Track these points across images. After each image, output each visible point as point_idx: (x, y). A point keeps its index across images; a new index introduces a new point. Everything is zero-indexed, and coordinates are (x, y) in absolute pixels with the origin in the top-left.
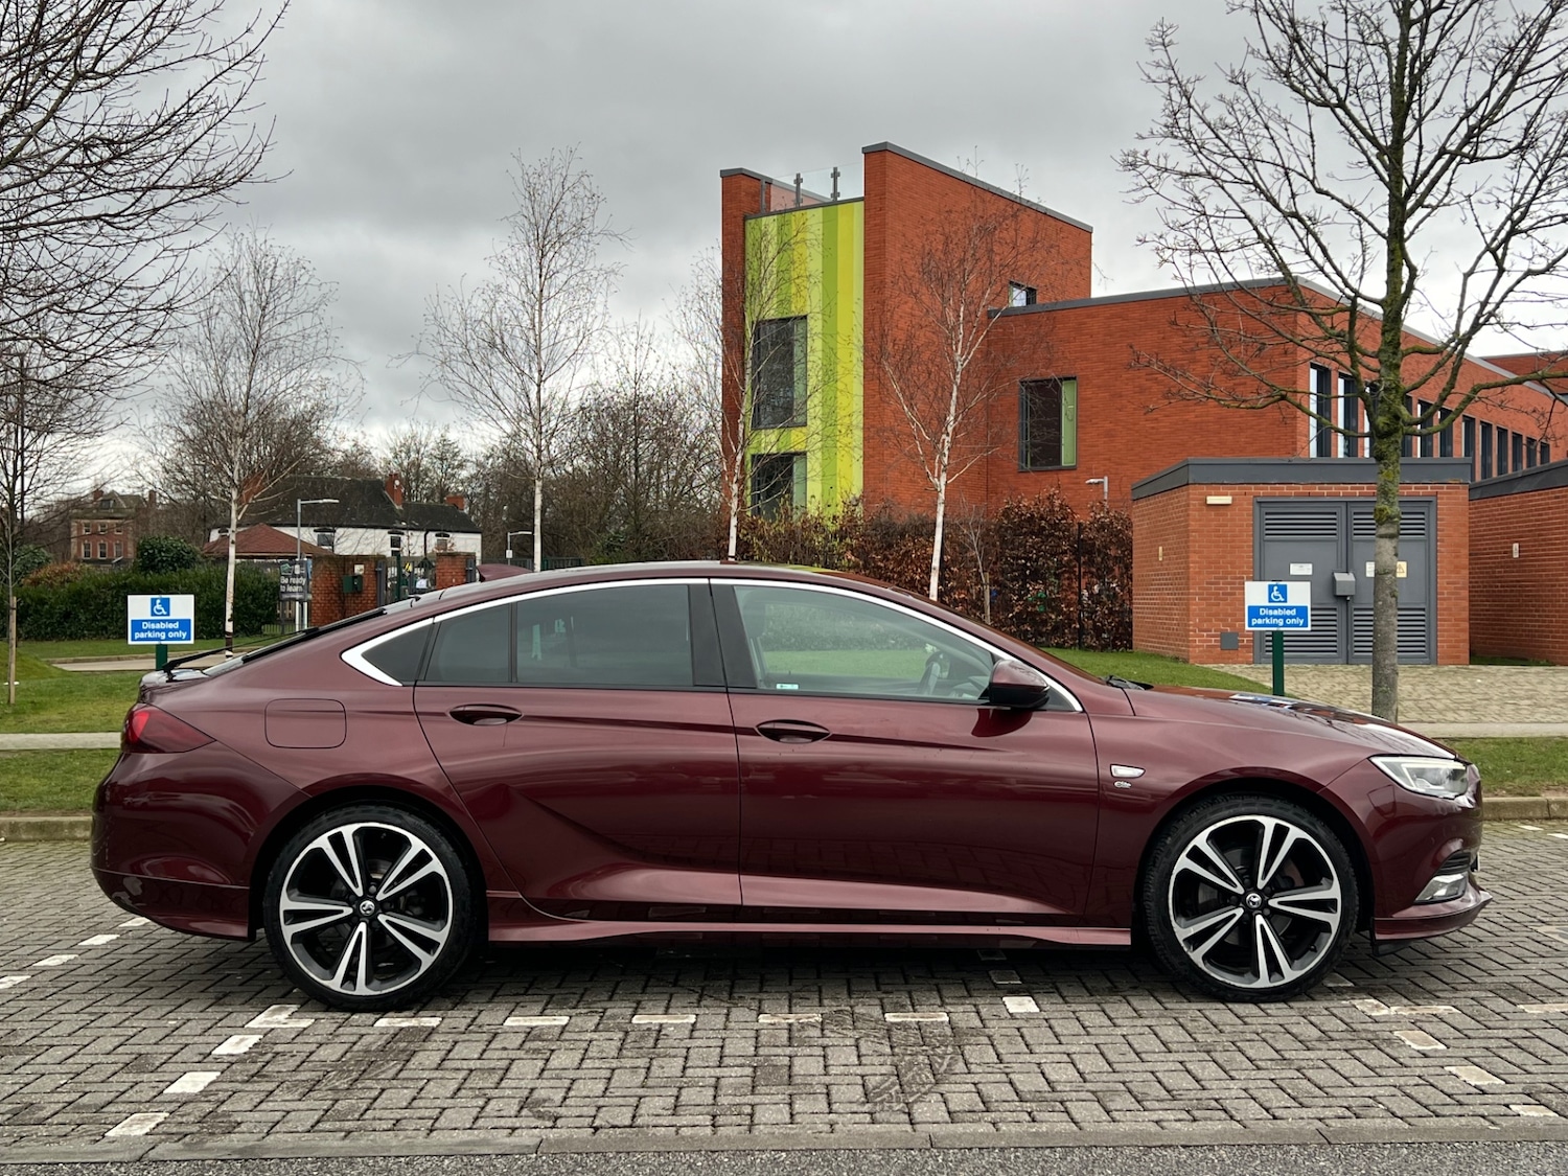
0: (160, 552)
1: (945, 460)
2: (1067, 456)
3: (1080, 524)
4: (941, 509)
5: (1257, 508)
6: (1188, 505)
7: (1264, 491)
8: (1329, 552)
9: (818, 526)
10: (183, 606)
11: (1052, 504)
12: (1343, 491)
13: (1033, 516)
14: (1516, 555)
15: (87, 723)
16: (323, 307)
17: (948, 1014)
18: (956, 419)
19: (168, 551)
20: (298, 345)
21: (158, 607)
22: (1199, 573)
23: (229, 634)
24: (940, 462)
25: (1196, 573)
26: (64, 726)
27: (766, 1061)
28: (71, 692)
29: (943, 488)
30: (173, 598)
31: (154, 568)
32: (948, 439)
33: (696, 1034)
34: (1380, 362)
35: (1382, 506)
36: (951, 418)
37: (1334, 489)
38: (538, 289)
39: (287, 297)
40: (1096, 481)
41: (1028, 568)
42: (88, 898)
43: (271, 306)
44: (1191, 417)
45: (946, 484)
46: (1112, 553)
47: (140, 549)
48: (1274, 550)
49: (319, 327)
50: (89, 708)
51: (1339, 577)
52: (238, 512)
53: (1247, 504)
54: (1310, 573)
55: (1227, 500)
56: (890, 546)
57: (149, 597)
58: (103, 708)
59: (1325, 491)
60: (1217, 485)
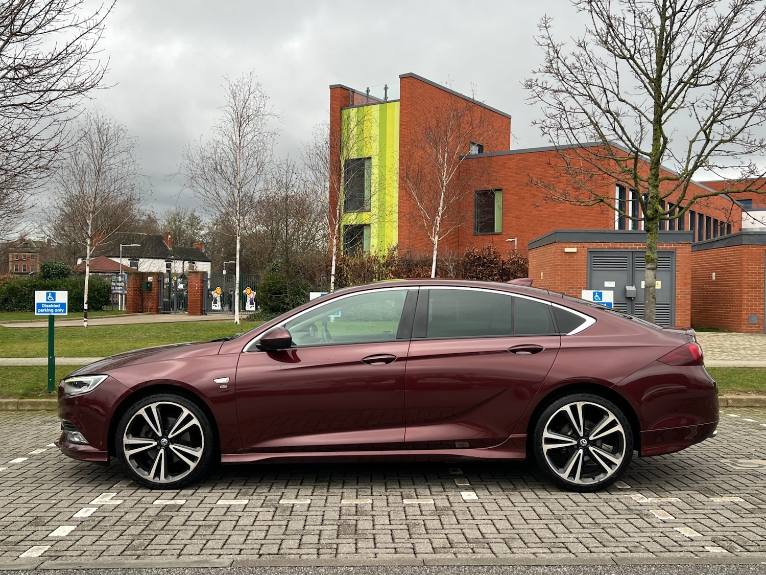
0: (52, 269)
1: (438, 229)
2: (498, 228)
3: (503, 261)
4: (435, 253)
5: (589, 253)
6: (556, 252)
7: (593, 246)
8: (624, 276)
9: (376, 260)
10: (62, 297)
11: (489, 251)
12: (631, 246)
13: (480, 257)
14: (714, 278)
15: (15, 353)
16: (132, 149)
17: (434, 500)
18: (443, 209)
19: (56, 269)
20: (120, 168)
21: (50, 296)
22: (560, 286)
23: (86, 310)
24: (435, 230)
26: (4, 354)
27: (344, 522)
28: (8, 338)
30: (57, 292)
31: (49, 277)
32: (439, 219)
33: (310, 509)
34: (649, 184)
35: (649, 254)
36: (440, 208)
37: (626, 245)
38: (238, 142)
39: (115, 144)
40: (511, 240)
42: (14, 439)
43: (107, 149)
44: (557, 209)
45: (438, 241)
47: (42, 268)
48: (597, 275)
49: (131, 159)
50: (16, 346)
51: (628, 288)
52: (90, 251)
53: (584, 252)
54: (614, 286)
55: (574, 250)
56: (410, 271)
57: (45, 292)
58: (23, 346)
59: (621, 246)
60: (569, 243)
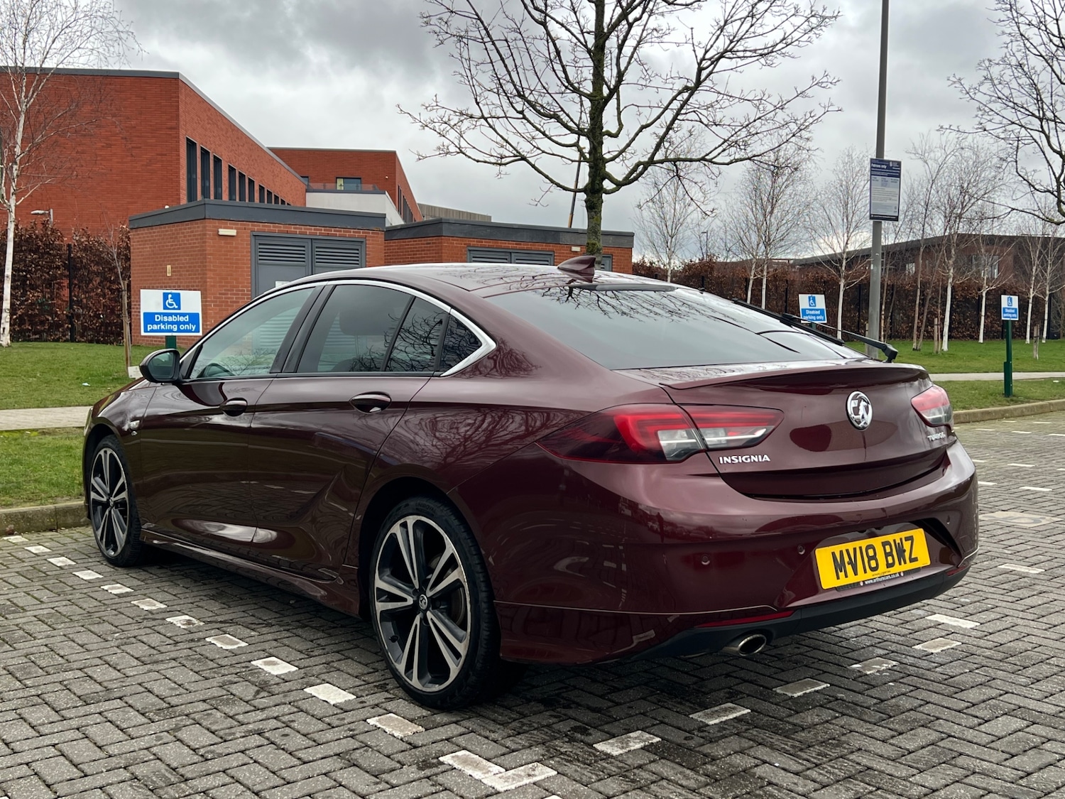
5: (253, 238)
6: (205, 235)
7: (258, 228)
12: (309, 231)
13: (31, 236)
22: (214, 286)
25: (212, 286)
29: (13, 208)
41: (28, 279)
45: (16, 206)
46: (95, 268)
48: (266, 271)
53: (246, 236)
55: (233, 232)
60: (227, 221)
